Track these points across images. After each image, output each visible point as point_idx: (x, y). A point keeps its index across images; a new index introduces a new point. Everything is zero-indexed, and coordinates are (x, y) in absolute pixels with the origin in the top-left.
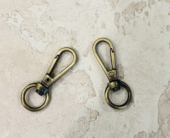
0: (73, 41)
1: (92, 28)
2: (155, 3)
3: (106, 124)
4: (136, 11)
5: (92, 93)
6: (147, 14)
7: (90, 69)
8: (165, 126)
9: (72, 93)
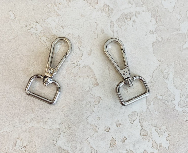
0: (80, 43)
1: (93, 34)
2: (140, 13)
3: (107, 106)
4: (126, 20)
5: (95, 83)
6: (134, 21)
7: (93, 65)
8: (151, 107)
9: (80, 84)
